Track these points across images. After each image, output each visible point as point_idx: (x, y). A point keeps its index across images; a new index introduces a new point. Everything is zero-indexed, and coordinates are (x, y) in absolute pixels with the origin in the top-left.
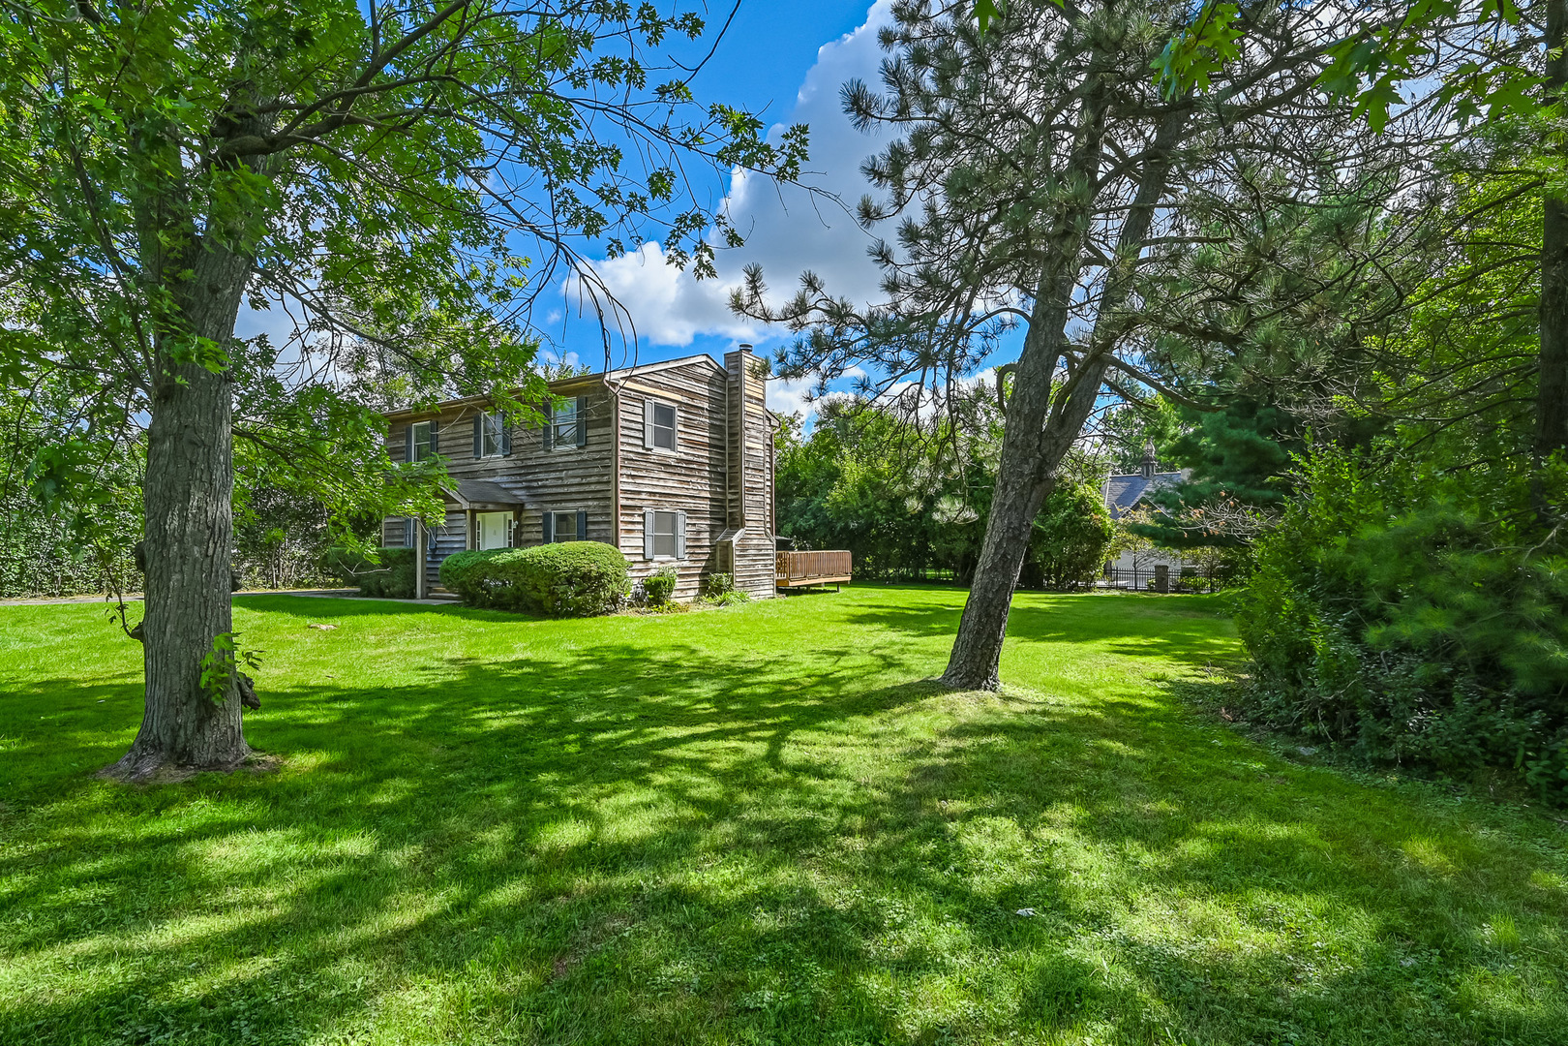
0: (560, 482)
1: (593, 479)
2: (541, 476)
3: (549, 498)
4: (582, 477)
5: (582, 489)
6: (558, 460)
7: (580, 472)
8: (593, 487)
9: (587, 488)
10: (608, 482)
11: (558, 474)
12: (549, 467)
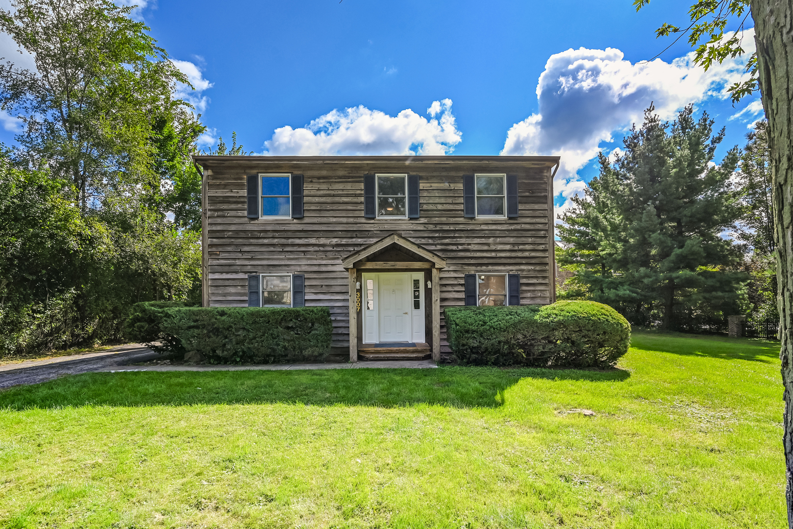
0: (486, 248)
1: (527, 247)
2: (463, 241)
3: (472, 261)
4: (513, 244)
5: (514, 254)
6: (484, 227)
7: (512, 240)
8: (527, 254)
9: (519, 254)
10: (545, 251)
11: (483, 241)
12: (472, 233)
